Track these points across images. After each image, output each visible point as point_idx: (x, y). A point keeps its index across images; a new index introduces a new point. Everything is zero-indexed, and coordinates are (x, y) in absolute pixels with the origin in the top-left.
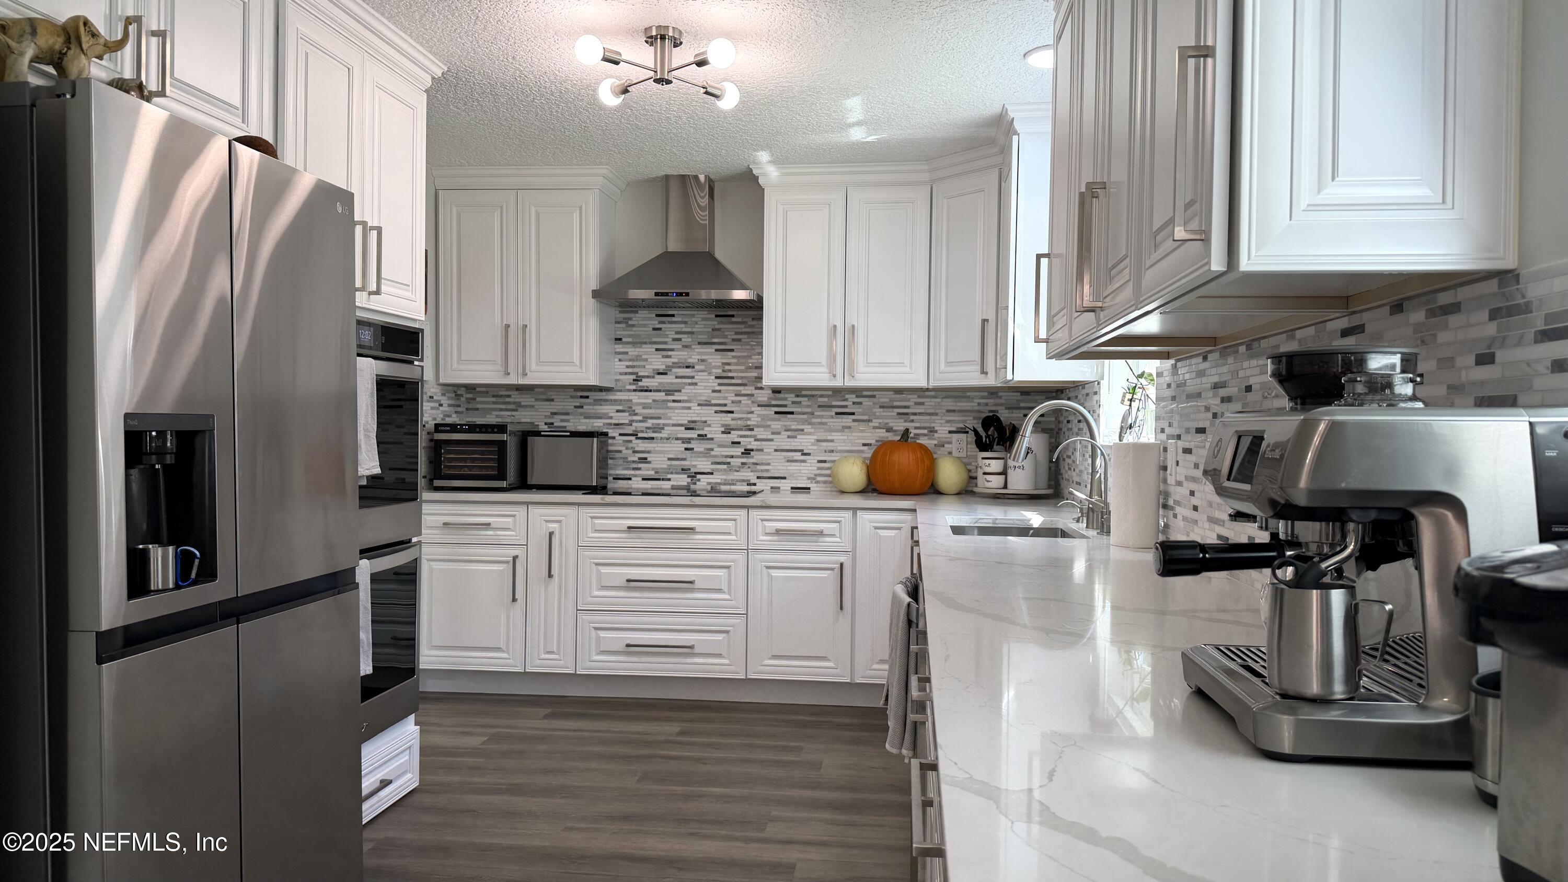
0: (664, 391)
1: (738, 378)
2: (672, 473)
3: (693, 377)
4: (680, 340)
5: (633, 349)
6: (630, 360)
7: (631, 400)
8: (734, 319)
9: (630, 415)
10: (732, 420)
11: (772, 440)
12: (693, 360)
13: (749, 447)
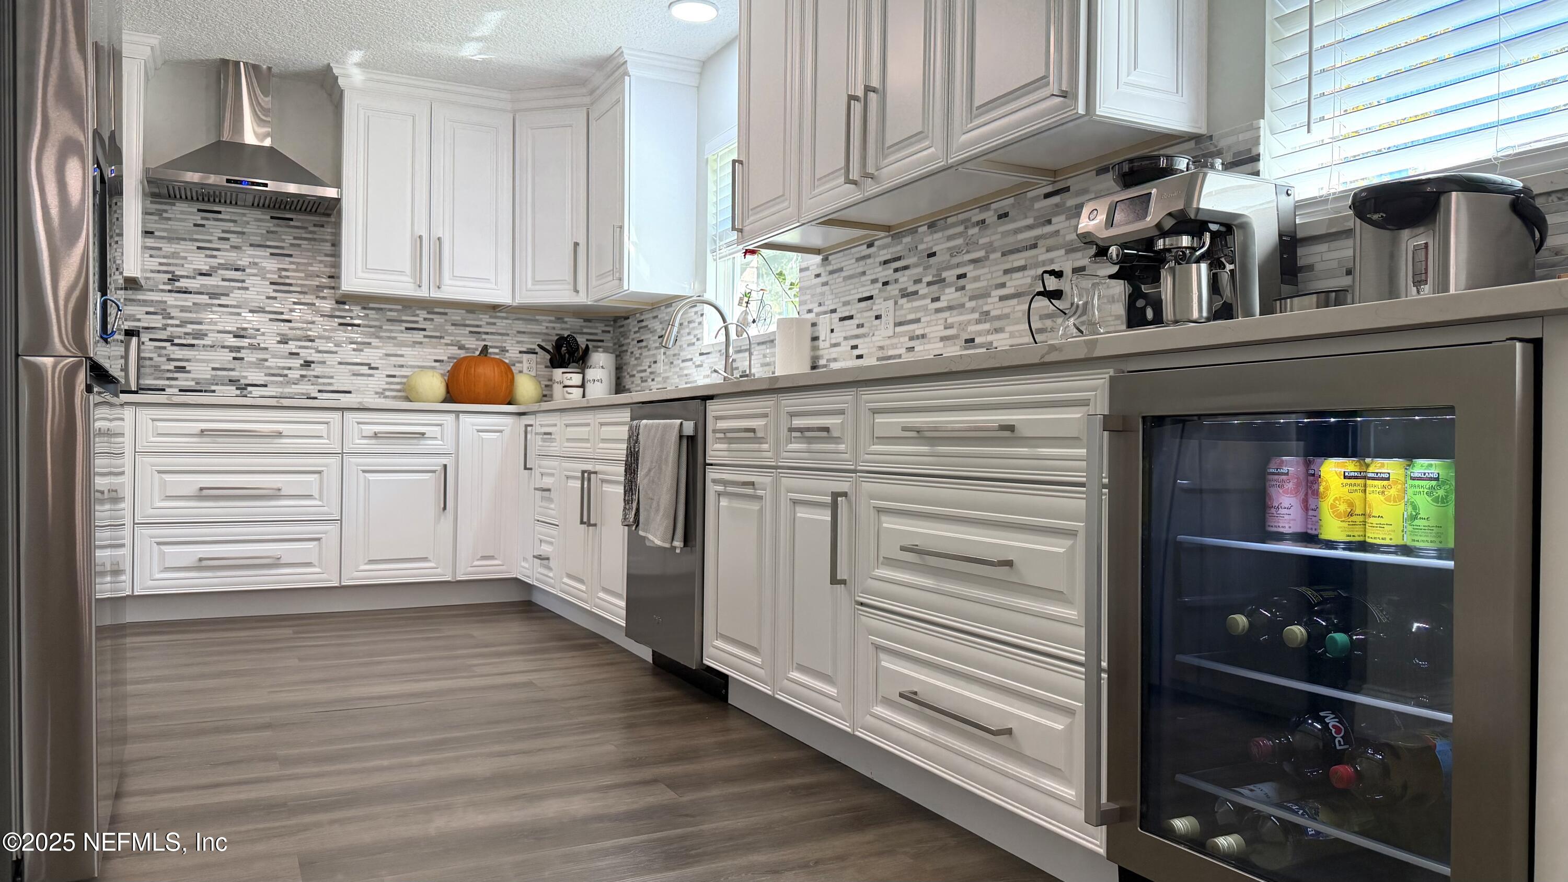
0: (207, 294)
1: (297, 285)
2: (217, 384)
3: (243, 281)
4: (228, 239)
5: (169, 245)
6: (164, 257)
7: (166, 302)
8: (292, 223)
9: (163, 318)
10: (291, 329)
11: (336, 353)
12: (242, 263)
13: (309, 359)
